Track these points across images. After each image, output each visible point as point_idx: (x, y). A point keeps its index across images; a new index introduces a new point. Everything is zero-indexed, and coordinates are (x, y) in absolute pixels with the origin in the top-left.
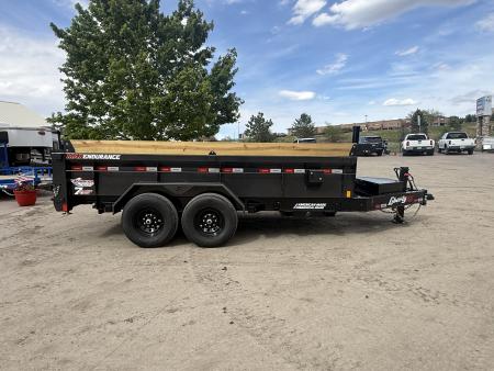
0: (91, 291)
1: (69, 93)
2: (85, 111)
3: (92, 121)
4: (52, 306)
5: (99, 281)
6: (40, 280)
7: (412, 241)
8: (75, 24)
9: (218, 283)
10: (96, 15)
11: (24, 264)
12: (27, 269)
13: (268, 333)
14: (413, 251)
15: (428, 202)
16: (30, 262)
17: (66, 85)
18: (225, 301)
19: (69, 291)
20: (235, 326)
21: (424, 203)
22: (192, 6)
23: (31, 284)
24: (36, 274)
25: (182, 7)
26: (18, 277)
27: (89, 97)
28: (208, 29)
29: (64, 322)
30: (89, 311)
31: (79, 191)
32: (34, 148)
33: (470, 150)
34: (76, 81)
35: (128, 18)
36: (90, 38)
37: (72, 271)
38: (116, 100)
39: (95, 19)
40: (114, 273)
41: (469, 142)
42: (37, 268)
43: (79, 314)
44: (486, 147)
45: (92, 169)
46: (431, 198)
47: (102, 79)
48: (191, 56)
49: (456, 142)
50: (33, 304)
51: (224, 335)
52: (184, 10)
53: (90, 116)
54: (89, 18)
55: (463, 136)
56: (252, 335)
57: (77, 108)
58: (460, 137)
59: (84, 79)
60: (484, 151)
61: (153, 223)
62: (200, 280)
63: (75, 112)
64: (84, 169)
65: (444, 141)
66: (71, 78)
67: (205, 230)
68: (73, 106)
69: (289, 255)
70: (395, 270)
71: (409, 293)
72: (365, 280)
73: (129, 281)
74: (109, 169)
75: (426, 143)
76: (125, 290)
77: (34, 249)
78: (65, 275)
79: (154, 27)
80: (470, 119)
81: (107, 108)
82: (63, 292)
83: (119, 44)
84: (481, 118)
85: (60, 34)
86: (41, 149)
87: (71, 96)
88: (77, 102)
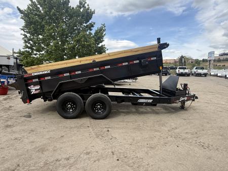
0: (45, 142)
1: (25, 40)
2: (32, 50)
3: (36, 54)
4: (26, 150)
5: (48, 137)
6: (17, 136)
7: (190, 118)
8: (29, 8)
9: (106, 138)
10: (40, 4)
11: (7, 126)
12: (9, 130)
13: (136, 165)
14: (192, 123)
15: (196, 100)
16: (10, 126)
17: (24, 37)
18: (112, 148)
19: (33, 142)
20: (120, 161)
21: (194, 100)
22: (86, 3)
23: (13, 138)
24: (14, 132)
25: (81, 3)
26: (5, 134)
27: (35, 43)
28: (93, 13)
29: (33, 159)
30: (45, 153)
31: (33, 92)
32: (4, 65)
33: (205, 75)
34: (28, 35)
35: (55, 6)
36: (36, 15)
37: (32, 131)
38: (48, 45)
39: (39, 6)
40: (54, 133)
41: (205, 71)
42: (14, 129)
43: (41, 155)
44: (212, 74)
45: (37, 80)
46: (197, 98)
47: (41, 35)
48: (84, 26)
49: (200, 71)
50: (15, 149)
51: (116, 167)
52: (82, 5)
53: (35, 52)
54: (36, 5)
55: (202, 68)
56: (129, 166)
57: (29, 48)
58: (201, 69)
59: (32, 34)
60: (211, 75)
61: (71, 107)
62: (98, 137)
63: (27, 49)
64: (34, 80)
65: (194, 70)
66: (26, 33)
67: (97, 111)
68: (27, 47)
69: (136, 124)
70: (187, 132)
71: (196, 144)
72: (175, 137)
73: (62, 136)
74: (46, 78)
75: (187, 71)
76: (62, 141)
77: (10, 118)
78: (30, 133)
79: (67, 11)
80: (204, 60)
81: (43, 48)
82: (30, 143)
83: (50, 18)
84: (210, 61)
85: (21, 12)
86: (8, 66)
87: (26, 42)
88: (29, 45)
